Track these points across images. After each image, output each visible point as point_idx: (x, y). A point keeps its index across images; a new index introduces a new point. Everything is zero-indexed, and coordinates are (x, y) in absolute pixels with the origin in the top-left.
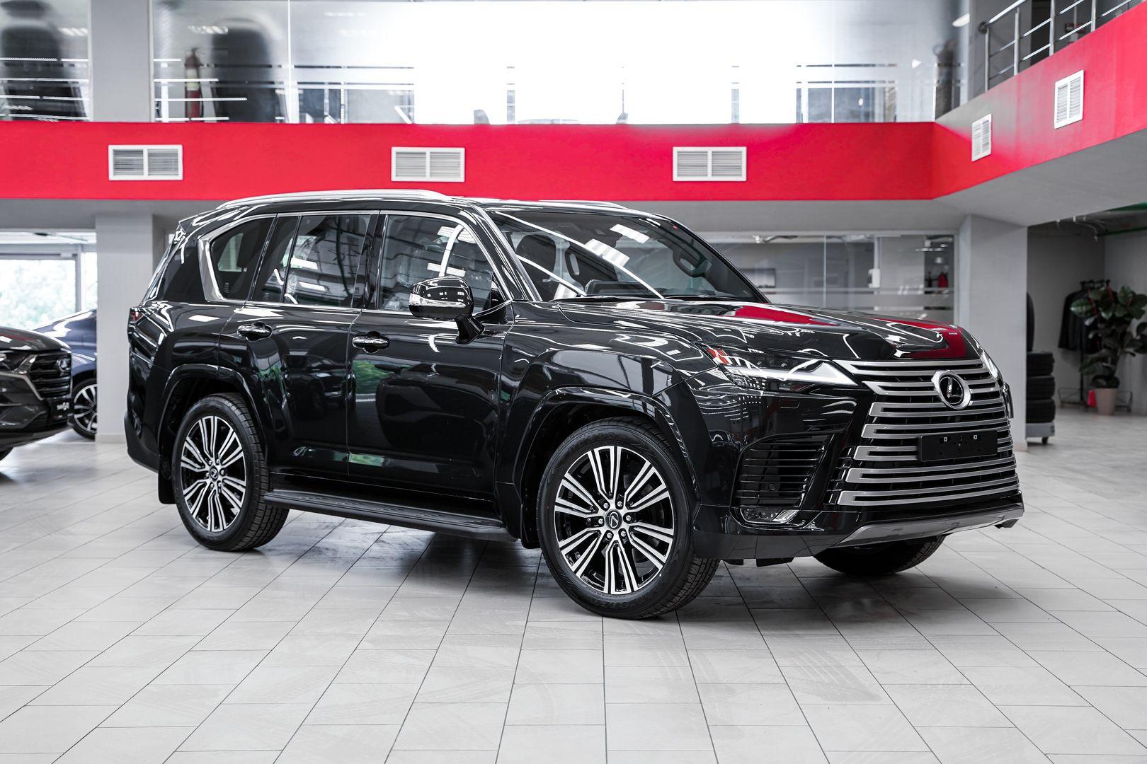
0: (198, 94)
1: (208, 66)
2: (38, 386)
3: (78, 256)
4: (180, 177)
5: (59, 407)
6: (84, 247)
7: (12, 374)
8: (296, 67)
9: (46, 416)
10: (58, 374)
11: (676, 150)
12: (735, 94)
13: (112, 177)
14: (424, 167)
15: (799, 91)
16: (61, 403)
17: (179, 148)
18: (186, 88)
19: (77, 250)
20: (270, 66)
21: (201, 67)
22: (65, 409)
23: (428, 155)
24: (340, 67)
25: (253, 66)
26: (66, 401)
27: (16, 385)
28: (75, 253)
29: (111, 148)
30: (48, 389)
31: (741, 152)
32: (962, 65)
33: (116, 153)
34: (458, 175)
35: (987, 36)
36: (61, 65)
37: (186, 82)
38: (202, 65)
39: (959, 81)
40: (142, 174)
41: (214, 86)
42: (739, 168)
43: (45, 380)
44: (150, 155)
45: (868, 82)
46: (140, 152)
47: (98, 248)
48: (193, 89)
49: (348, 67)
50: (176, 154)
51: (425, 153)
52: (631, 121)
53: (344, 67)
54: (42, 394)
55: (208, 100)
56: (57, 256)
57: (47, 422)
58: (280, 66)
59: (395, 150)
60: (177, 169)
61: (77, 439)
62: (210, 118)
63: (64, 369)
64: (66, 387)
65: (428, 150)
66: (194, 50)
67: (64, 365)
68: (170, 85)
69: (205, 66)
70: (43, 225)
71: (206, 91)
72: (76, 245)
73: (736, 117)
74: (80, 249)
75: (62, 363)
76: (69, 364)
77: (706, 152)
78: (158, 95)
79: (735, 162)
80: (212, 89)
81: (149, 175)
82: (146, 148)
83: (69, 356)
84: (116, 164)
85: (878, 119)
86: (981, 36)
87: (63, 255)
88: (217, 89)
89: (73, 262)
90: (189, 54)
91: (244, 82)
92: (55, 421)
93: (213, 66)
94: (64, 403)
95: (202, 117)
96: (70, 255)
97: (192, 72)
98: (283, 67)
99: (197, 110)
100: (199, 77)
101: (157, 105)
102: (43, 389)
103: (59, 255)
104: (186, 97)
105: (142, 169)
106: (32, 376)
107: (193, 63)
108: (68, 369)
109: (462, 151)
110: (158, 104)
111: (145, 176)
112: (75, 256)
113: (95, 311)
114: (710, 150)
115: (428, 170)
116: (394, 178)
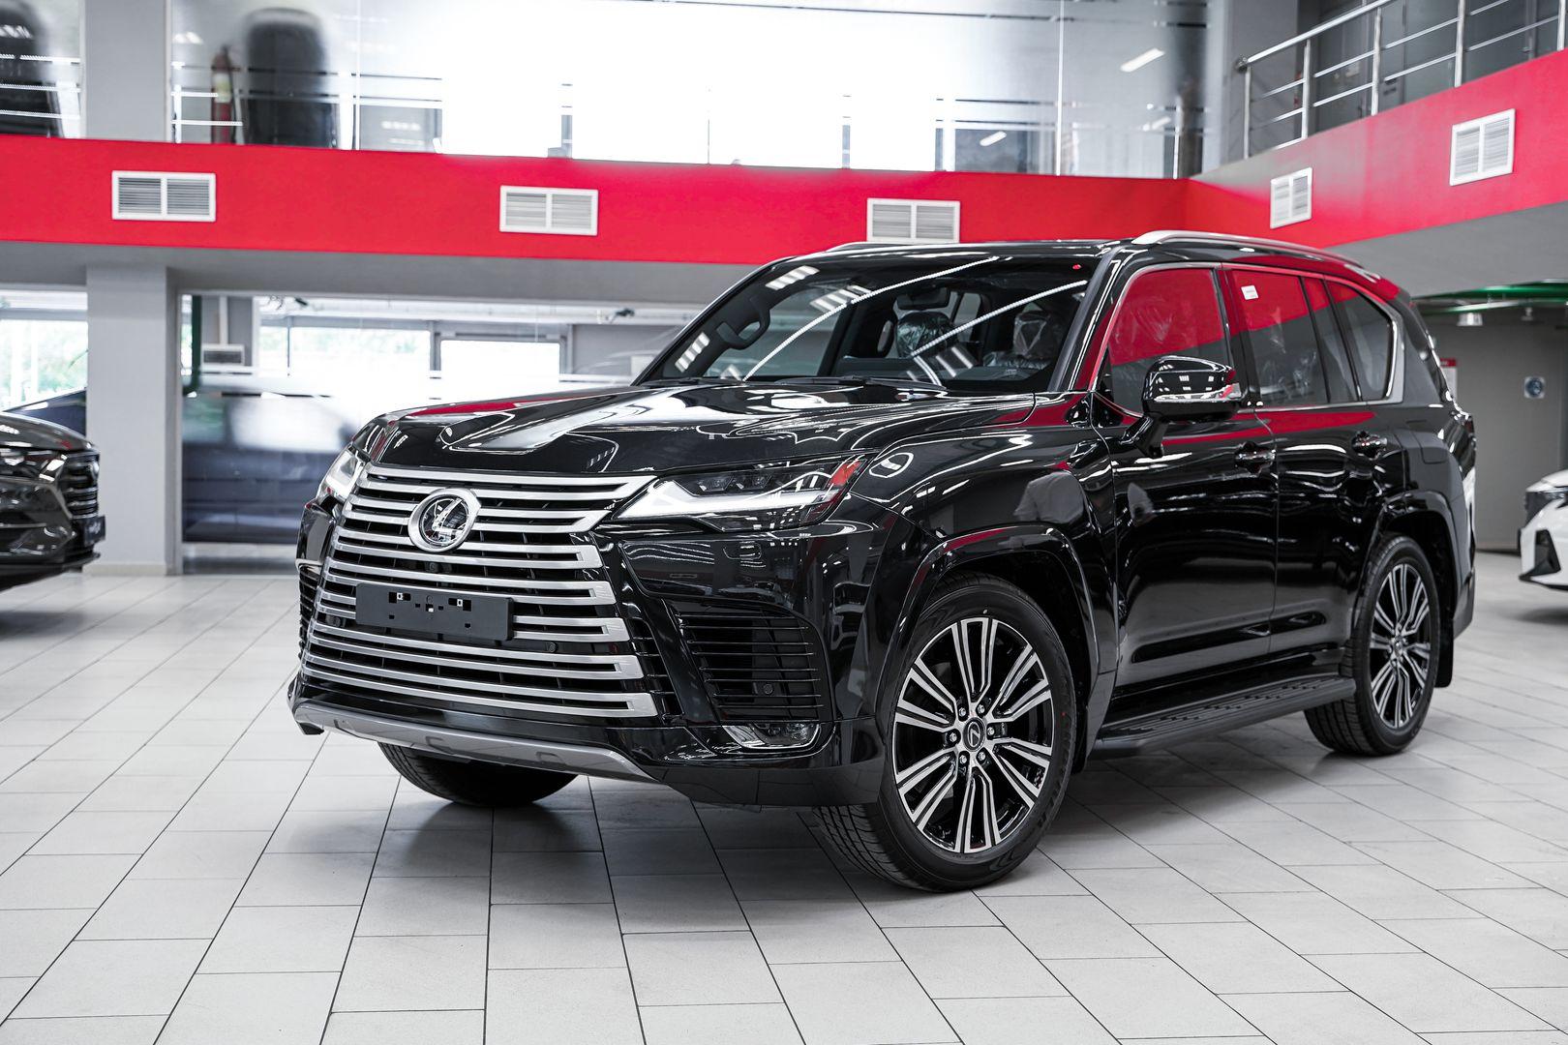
0: (230, 106)
1: (241, 69)
2: (67, 499)
4: (211, 217)
11: (871, 202)
12: (846, 131)
13: (117, 215)
14: (543, 215)
15: (939, 132)
17: (210, 179)
18: (213, 106)
21: (234, 71)
23: (549, 199)
25: (303, 73)
29: (116, 175)
31: (952, 208)
32: (1207, 110)
33: (123, 181)
34: (588, 225)
35: (1248, 76)
37: (214, 98)
38: (235, 68)
39: (1202, 130)
40: (159, 212)
42: (950, 229)
43: (74, 491)
44: (170, 186)
45: (1025, 123)
46: (157, 182)
47: (98, 317)
48: (223, 100)
50: (206, 186)
51: (544, 196)
59: (505, 190)
60: (207, 207)
65: (547, 192)
66: (225, 49)
69: (238, 69)
71: (237, 101)
77: (910, 207)
79: (945, 221)
80: (243, 105)
81: (169, 213)
82: (164, 177)
84: (122, 195)
86: (1239, 76)
90: (218, 52)
95: (234, 135)
97: (222, 75)
98: (339, 75)
100: (231, 83)
102: (72, 503)
104: (213, 110)
105: (160, 205)
106: (61, 485)
107: (223, 64)
109: (594, 194)
111: (164, 215)
113: (82, 395)
114: (914, 204)
115: (549, 219)
116: (504, 227)
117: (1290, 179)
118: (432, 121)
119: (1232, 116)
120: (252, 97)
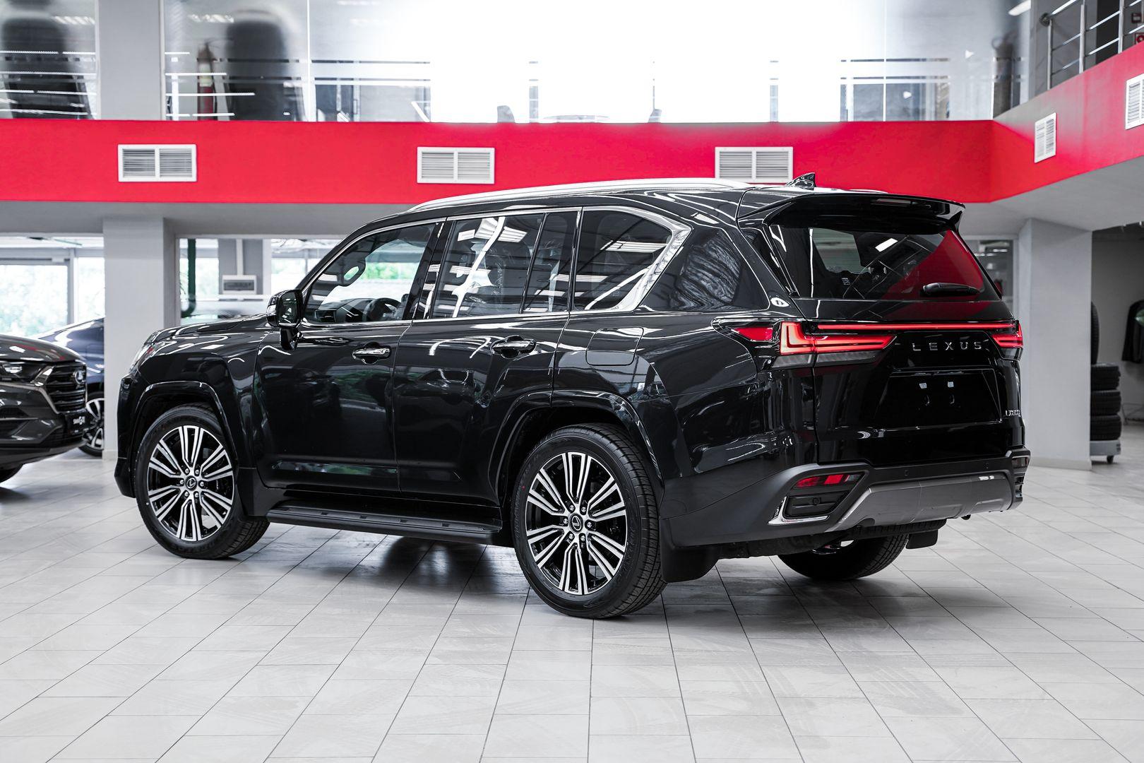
0: (212, 89)
1: (221, 60)
2: (54, 399)
3: (71, 261)
4: (194, 179)
5: (76, 421)
6: (76, 252)
7: (28, 387)
8: (313, 61)
9: (62, 431)
10: (74, 387)
11: (718, 150)
12: (774, 90)
13: (122, 178)
14: (451, 169)
15: (843, 88)
16: (77, 416)
17: (192, 148)
18: (199, 84)
19: (70, 254)
20: (287, 61)
21: (214, 62)
22: (81, 424)
23: (456, 156)
24: (352, 62)
25: (270, 61)
26: (82, 414)
27: (34, 397)
28: (67, 257)
29: (121, 148)
30: (63, 402)
31: (787, 152)
32: (1022, 59)
33: (126, 152)
34: (488, 176)
35: (1050, 28)
36: (66, 59)
37: (198, 77)
38: (215, 59)
39: (1019, 77)
40: (154, 175)
41: (227, 81)
42: (786, 169)
43: (61, 393)
44: (162, 155)
45: (917, 78)
46: (152, 152)
47: (107, 252)
48: (206, 85)
49: (360, 62)
50: (189, 154)
51: (452, 154)
52: (664, 119)
53: (356, 62)
54: (58, 407)
55: (221, 95)
56: (48, 261)
57: (64, 438)
58: (298, 61)
59: (421, 150)
60: (190, 170)
61: (79, 456)
62: (224, 115)
63: (80, 381)
64: (82, 400)
65: (456, 150)
66: (207, 45)
67: (81, 377)
68: (182, 81)
69: (219, 60)
70: (37, 229)
71: (219, 86)
72: (69, 249)
73: (774, 114)
74: (72, 253)
75: (78, 374)
76: (85, 376)
77: (751, 153)
78: (169, 90)
79: (781, 163)
80: (225, 85)
81: (161, 176)
82: (157, 148)
83: (84, 368)
84: (126, 164)
85: (929, 117)
86: (1043, 28)
87: (55, 260)
88: (230, 84)
89: (65, 268)
90: (202, 47)
91: (259, 77)
92: (72, 436)
93: (226, 60)
94: (80, 418)
95: (216, 112)
96: (62, 260)
97: (204, 66)
98: (301, 61)
99: (210, 105)
100: (212, 71)
101: (169, 102)
102: (59, 402)
103: (50, 259)
104: (199, 92)
105: (154, 169)
106: (49, 389)
107: (206, 57)
108: (83, 381)
109: (492, 151)
110: (169, 100)
111: (157, 177)
112: (67, 261)
113: (102, 320)
114: (754, 150)
115: (456, 172)
116: (420, 180)
117: (1044, 121)
118: (423, 95)
119: (1037, 66)
120: (232, 81)
